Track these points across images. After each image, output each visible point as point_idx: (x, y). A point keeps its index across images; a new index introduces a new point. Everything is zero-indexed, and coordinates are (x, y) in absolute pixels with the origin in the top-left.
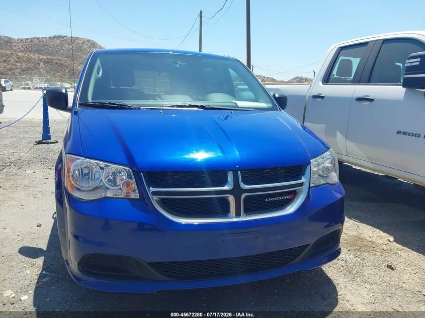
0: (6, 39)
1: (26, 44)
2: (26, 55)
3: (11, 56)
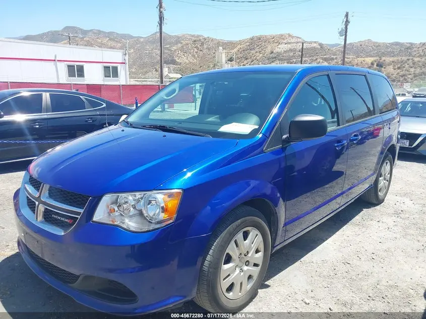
0: (408, 45)
2: (423, 60)
3: (406, 62)
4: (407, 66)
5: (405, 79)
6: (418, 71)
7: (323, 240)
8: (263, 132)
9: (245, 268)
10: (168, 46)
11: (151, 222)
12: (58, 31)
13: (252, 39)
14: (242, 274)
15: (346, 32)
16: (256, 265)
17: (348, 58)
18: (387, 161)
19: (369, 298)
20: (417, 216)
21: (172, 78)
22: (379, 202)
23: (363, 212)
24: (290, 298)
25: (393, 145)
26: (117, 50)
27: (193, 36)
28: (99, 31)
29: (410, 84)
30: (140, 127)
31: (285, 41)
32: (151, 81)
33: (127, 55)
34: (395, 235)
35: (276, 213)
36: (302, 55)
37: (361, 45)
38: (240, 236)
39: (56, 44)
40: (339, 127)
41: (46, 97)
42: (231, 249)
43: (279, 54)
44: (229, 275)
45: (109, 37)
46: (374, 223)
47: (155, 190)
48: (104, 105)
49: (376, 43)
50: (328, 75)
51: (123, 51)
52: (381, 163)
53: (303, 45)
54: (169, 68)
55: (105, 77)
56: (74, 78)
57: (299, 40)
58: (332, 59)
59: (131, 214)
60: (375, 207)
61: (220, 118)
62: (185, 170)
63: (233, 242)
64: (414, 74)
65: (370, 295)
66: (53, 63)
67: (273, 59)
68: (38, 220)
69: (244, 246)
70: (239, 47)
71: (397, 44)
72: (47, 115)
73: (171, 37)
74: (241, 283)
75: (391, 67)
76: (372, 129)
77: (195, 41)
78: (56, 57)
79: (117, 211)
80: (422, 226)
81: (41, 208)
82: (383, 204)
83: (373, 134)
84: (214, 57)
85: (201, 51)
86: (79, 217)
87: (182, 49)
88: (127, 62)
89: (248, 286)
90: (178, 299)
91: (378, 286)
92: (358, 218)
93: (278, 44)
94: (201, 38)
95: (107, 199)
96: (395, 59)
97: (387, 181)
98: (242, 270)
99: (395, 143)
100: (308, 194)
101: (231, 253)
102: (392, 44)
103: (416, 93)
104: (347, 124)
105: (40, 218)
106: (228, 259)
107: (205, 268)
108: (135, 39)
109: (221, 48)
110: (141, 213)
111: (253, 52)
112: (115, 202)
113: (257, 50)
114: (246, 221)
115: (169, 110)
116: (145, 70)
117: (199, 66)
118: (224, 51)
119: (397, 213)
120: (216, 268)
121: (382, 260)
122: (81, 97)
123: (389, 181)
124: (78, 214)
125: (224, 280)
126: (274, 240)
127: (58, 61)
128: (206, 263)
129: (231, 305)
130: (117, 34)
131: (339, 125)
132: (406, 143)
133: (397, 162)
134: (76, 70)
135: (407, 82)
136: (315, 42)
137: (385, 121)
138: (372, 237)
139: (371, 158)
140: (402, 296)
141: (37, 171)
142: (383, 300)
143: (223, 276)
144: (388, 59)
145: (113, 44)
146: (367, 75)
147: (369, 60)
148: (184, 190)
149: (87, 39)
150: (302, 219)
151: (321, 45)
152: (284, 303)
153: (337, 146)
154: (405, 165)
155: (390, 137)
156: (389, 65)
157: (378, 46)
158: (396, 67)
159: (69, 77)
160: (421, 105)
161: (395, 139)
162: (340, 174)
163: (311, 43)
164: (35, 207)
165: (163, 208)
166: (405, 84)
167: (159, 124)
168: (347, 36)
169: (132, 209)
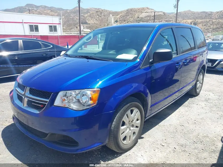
0: (210, 13)
1: (220, 14)
2: (217, 21)
3: (208, 22)
4: (209, 24)
5: (208, 31)
6: (215, 27)
7: (169, 115)
8: (140, 58)
9: (132, 128)
10: (83, 14)
11: (85, 106)
12: (23, 7)
13: (127, 10)
14: (130, 131)
15: (178, 6)
16: (137, 127)
17: (179, 20)
18: (201, 73)
19: (194, 142)
20: (216, 101)
21: (85, 32)
22: (197, 95)
23: (189, 100)
24: (154, 143)
25: (204, 65)
26: (55, 17)
27: (96, 9)
28: (45, 6)
29: (210, 34)
30: (74, 57)
31: (145, 11)
32: (74, 34)
33: (61, 20)
34: (206, 111)
35: (147, 100)
36: (154, 19)
37: (185, 13)
38: (129, 112)
39: (22, 14)
40: (178, 56)
41: (20, 42)
42: (125, 119)
43: (142, 18)
44: (124, 132)
45: (50, 10)
46: (195, 105)
47: (86, 89)
48: (52, 46)
49: (193, 12)
50: (172, 28)
51: (59, 17)
52: (198, 75)
53: (155, 13)
54: (83, 26)
55: (50, 31)
56: (33, 32)
57: (152, 11)
58: (170, 21)
59: (74, 101)
60: (195, 97)
61: (116, 52)
62: (98, 80)
63: (125, 115)
64: (213, 28)
65: (195, 141)
66: (21, 24)
67: (139, 21)
68: (24, 106)
69: (131, 117)
70: (121, 14)
71: (204, 12)
72: (21, 52)
73: (84, 9)
74: (130, 136)
75: (201, 24)
76: (192, 57)
77: (97, 12)
78: (23, 21)
79: (66, 100)
80: (219, 106)
81: (26, 100)
82: (199, 95)
83: (193, 60)
84: (108, 20)
85: (100, 17)
86: (47, 104)
87: (90, 16)
88: (61, 23)
89: (133, 138)
90: (99, 144)
91: (199, 137)
92: (186, 103)
93: (141, 13)
94: (100, 10)
95: (61, 94)
96: (203, 20)
97: (201, 84)
98: (130, 130)
99: (205, 64)
100: (161, 91)
101: (125, 121)
102: (202, 12)
103: (214, 38)
104: (181, 54)
105: (26, 105)
106: (124, 124)
107: (112, 128)
108: (65, 11)
109: (111, 15)
110: (79, 101)
111: (128, 17)
112: (65, 96)
113: (130, 16)
114: (132, 104)
115: (85, 49)
116: (71, 27)
117: (100, 25)
118: (113, 17)
119: (207, 100)
120: (118, 128)
121: (200, 124)
122: (39, 42)
123: (202, 84)
124: (46, 102)
125: (122, 134)
126: (146, 114)
127: (24, 23)
128: (113, 126)
129: (125, 147)
130: (55, 8)
131: (177, 55)
132: (210, 65)
133: (206, 74)
134: (34, 28)
135: (209, 33)
136: (161, 12)
137: (200, 52)
138: (194, 112)
139: (192, 72)
140: (210, 141)
141: (21, 81)
142: (201, 143)
143: (121, 132)
144: (200, 21)
145: (53, 13)
146: (191, 28)
147: (190, 21)
148: (101, 89)
149: (39, 11)
150: (159, 104)
151: (164, 13)
152: (152, 146)
153: (177, 66)
154: (209, 76)
155: (203, 61)
156: (200, 24)
157: (193, 13)
158: (204, 25)
159: (30, 31)
160: (217, 44)
161: (205, 62)
162: (177, 81)
163: (159, 12)
164: (22, 100)
165: (90, 98)
166: (208, 34)
167: (84, 55)
168: (178, 8)
169: (74, 99)
